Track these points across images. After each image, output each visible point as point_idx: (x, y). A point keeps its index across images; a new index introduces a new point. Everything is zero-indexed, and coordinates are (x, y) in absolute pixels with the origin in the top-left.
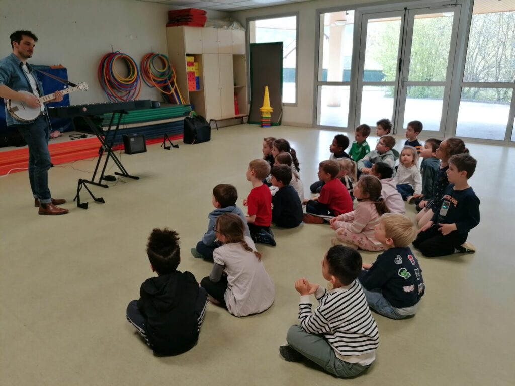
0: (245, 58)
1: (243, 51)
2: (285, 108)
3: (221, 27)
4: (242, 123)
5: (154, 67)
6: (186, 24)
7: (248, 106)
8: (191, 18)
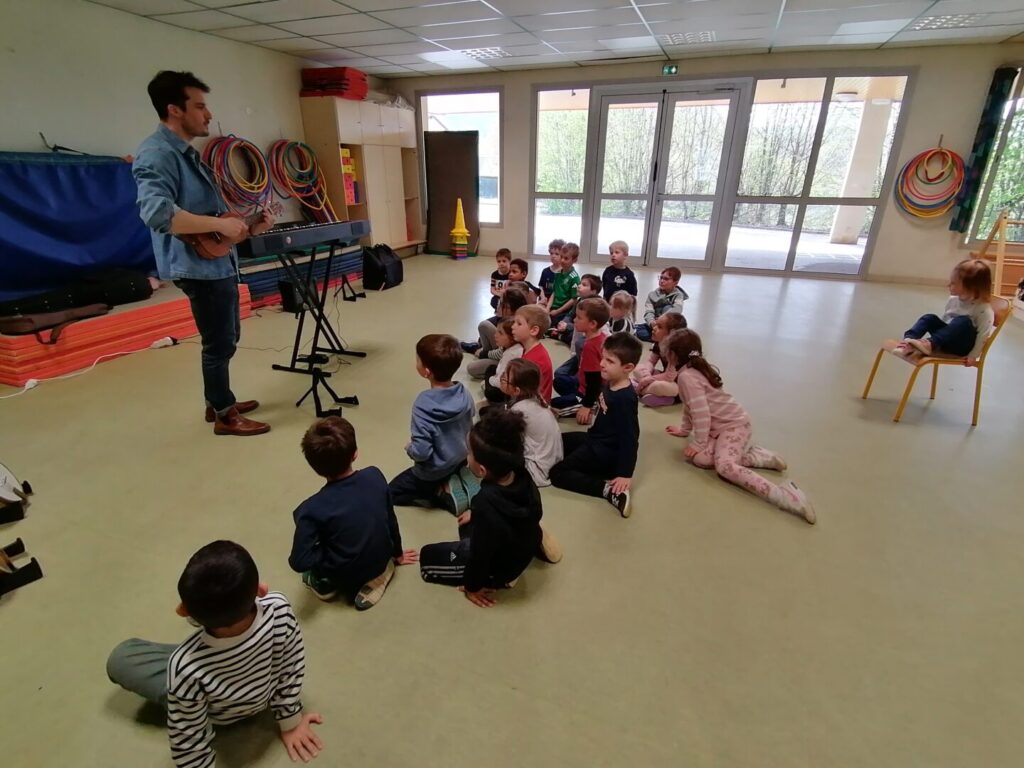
0: (416, 154)
1: (413, 144)
2: (483, 231)
3: (383, 102)
4: (416, 254)
5: (291, 164)
6: (340, 94)
7: (423, 228)
8: (347, 85)
